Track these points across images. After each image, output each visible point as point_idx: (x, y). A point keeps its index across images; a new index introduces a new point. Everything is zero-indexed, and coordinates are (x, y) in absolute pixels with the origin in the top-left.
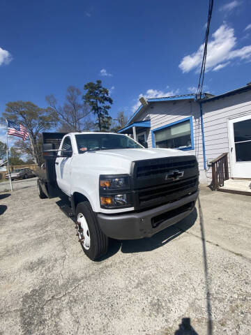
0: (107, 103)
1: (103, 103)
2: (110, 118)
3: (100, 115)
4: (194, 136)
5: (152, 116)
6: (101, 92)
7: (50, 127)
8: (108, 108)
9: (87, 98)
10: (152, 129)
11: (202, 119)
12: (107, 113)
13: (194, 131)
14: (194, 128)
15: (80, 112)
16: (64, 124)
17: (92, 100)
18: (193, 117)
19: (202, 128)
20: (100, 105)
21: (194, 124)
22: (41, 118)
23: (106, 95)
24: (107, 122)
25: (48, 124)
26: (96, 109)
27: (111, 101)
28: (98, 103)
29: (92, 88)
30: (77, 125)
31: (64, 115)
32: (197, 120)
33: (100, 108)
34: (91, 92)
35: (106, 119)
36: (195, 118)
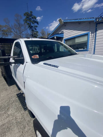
0: (36, 24)
1: (34, 24)
2: (37, 32)
3: (33, 30)
4: (90, 43)
5: (64, 31)
6: (33, 18)
7: (8, 35)
8: (37, 27)
9: (26, 21)
10: (64, 38)
11: (96, 34)
12: (36, 29)
13: (90, 41)
14: (90, 39)
15: (23, 28)
16: (15, 35)
17: (28, 22)
18: (90, 32)
19: (95, 39)
20: (32, 25)
21: (90, 37)
22: (2, 31)
23: (35, 20)
24: (36, 34)
25: (6, 34)
26: (31, 27)
27: (38, 23)
28: (32, 24)
29: (27, 15)
30: (22, 35)
31: (14, 29)
32: (93, 34)
33: (32, 27)
34: (27, 18)
35: (35, 33)
36: (91, 33)
